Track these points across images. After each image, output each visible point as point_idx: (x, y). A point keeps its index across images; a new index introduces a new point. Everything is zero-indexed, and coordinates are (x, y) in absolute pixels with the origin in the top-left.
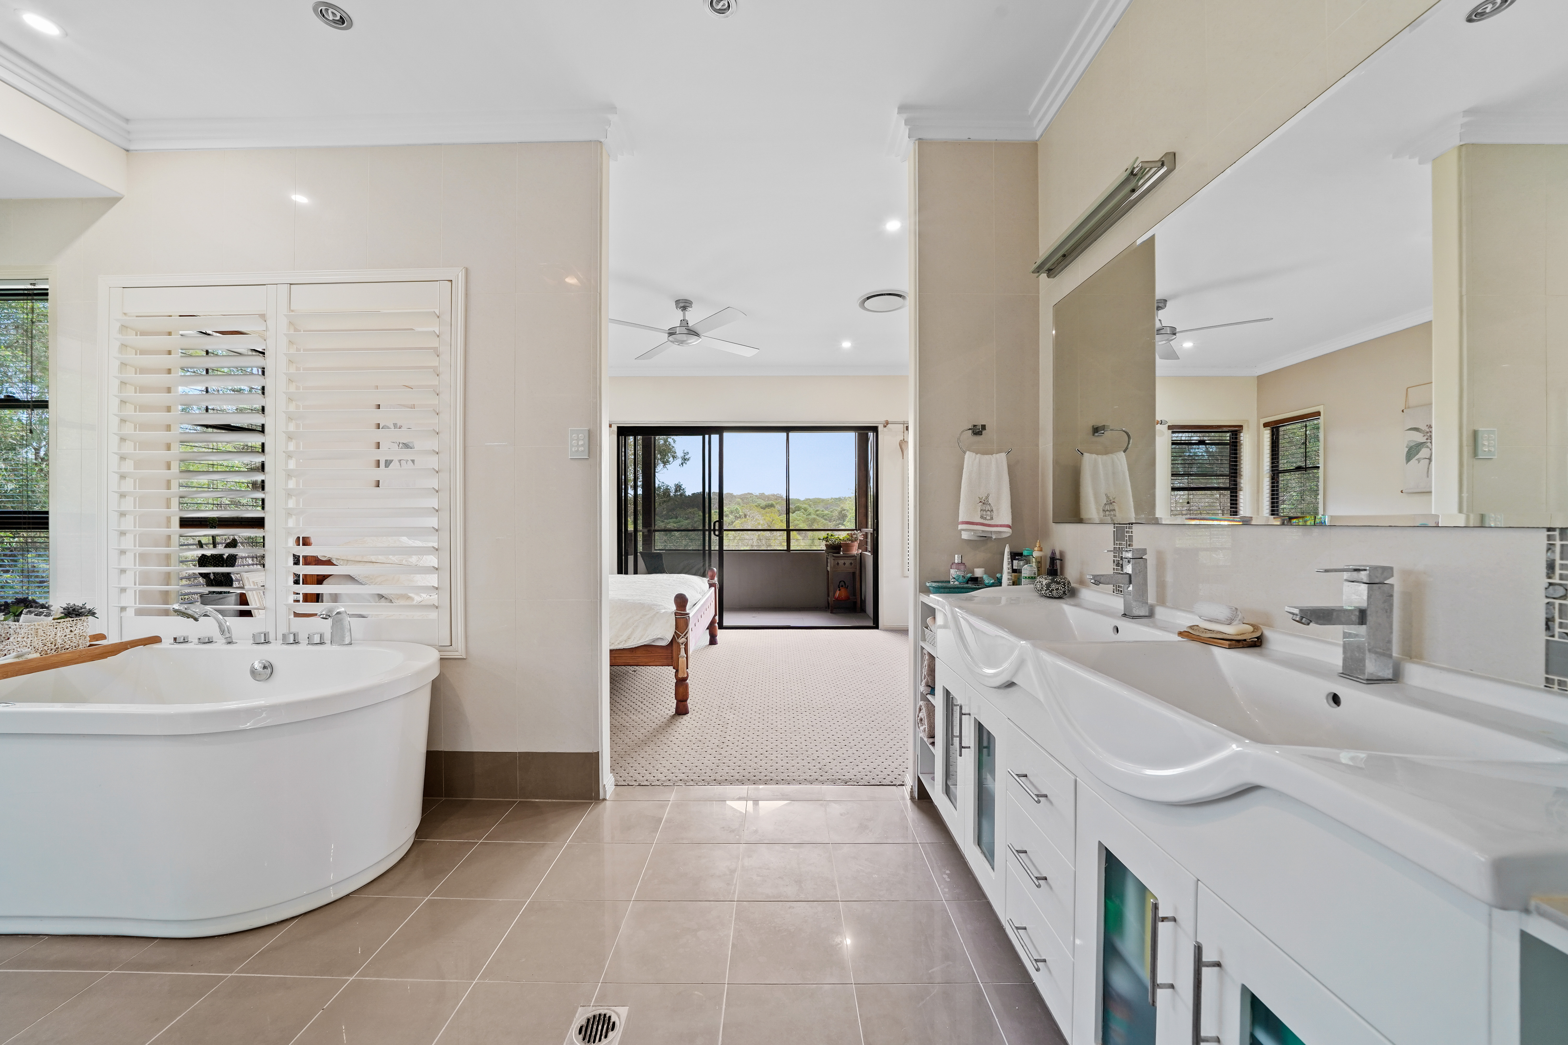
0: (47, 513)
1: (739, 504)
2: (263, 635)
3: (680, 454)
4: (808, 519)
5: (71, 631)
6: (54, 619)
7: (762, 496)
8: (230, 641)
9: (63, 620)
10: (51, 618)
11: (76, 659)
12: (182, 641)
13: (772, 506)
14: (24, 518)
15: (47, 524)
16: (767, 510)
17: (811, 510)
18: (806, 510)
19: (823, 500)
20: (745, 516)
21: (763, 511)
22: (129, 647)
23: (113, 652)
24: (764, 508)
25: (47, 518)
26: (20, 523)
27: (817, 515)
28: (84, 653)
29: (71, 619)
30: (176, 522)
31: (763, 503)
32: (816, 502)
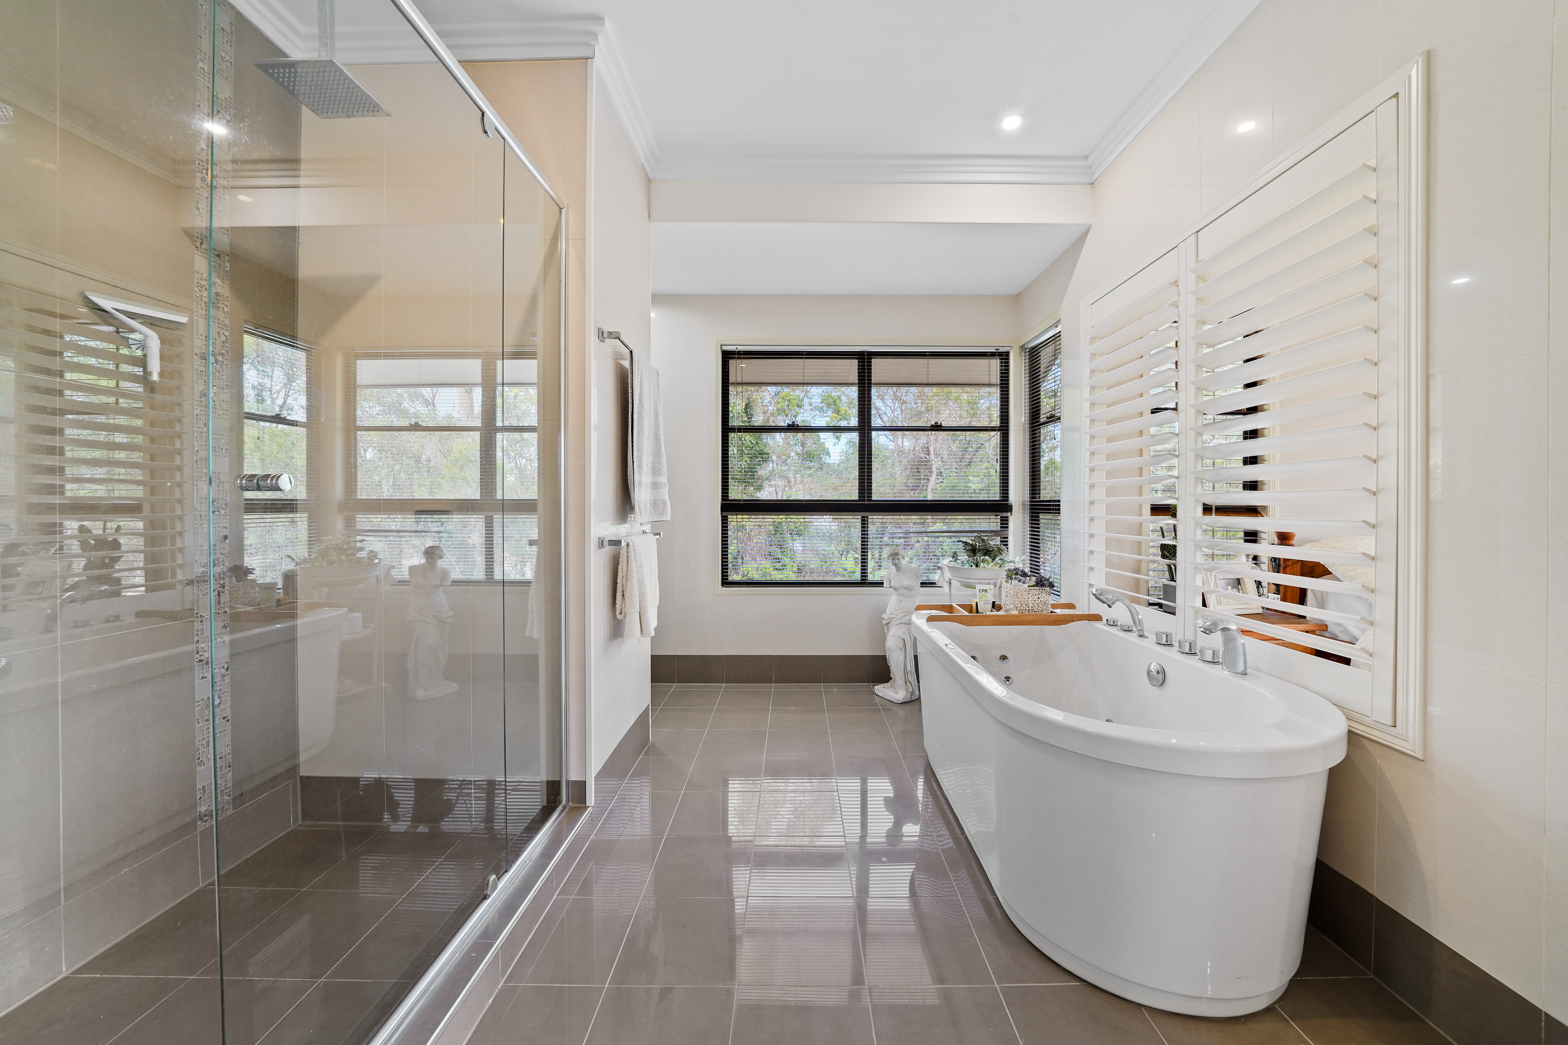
0: (1059, 501)
2: (1164, 636)
5: (1039, 598)
6: (1029, 586)
8: (1141, 634)
9: (1033, 588)
10: (1026, 585)
11: (1037, 621)
12: (1112, 624)
14: (1053, 505)
15: (1059, 510)
22: (1075, 619)
23: (1063, 621)
25: (1059, 505)
26: (1050, 509)
28: (1043, 617)
29: (1038, 588)
30: (1147, 510)
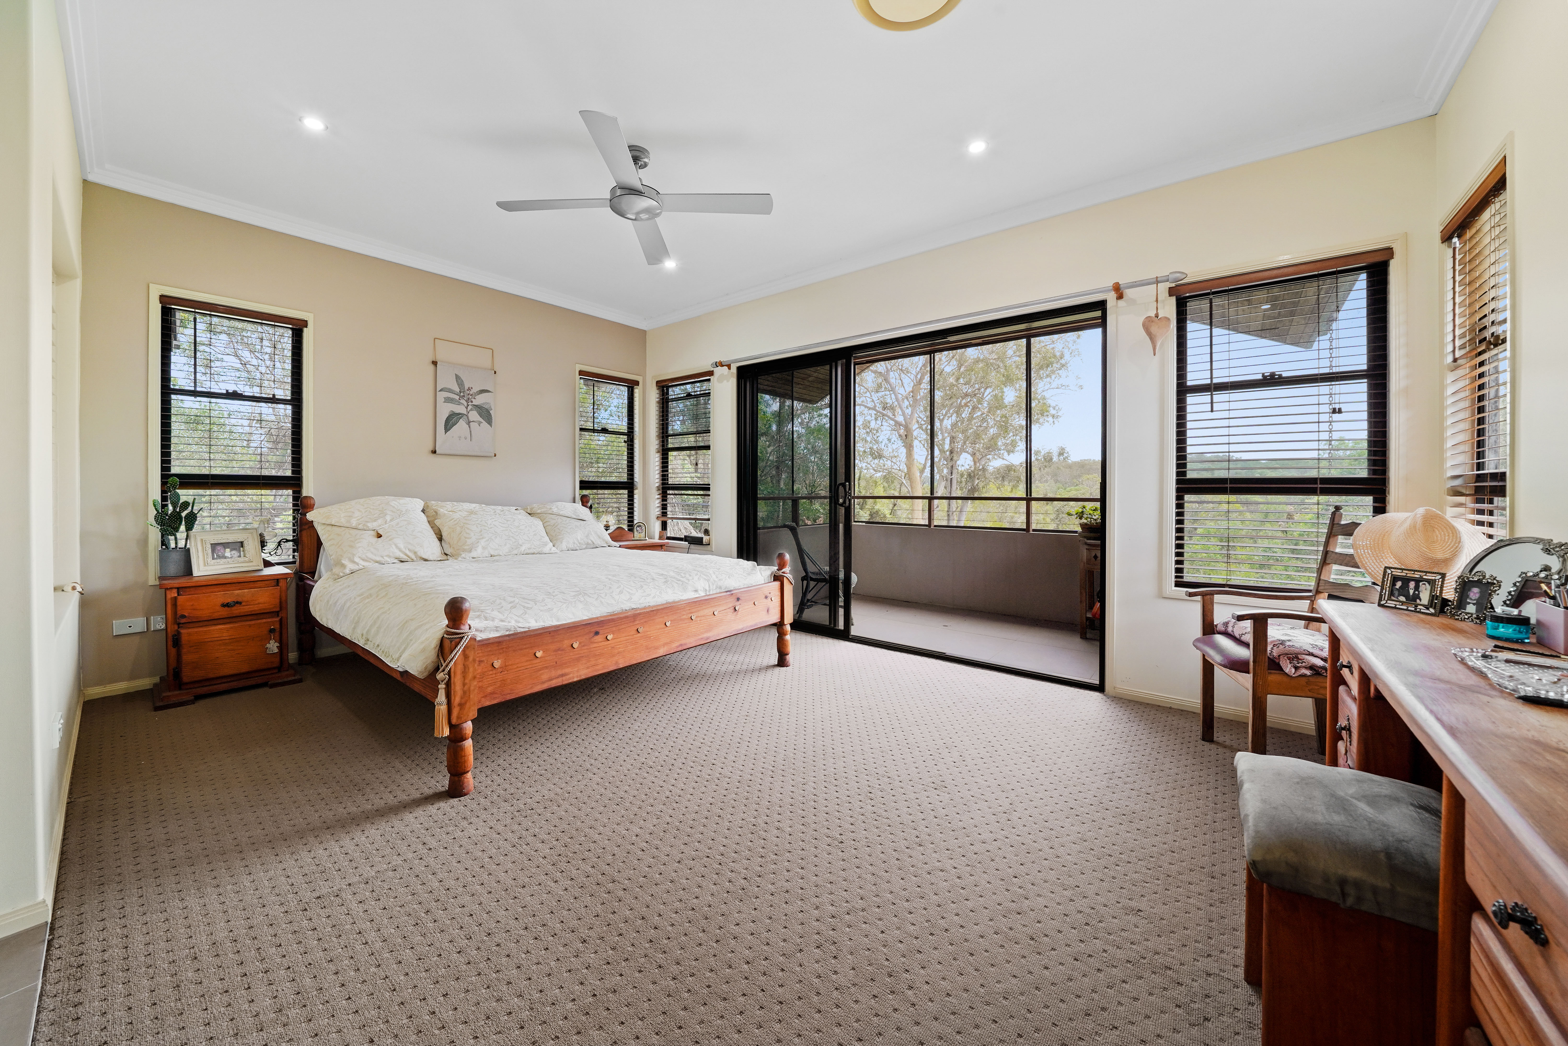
3: (1053, 411)
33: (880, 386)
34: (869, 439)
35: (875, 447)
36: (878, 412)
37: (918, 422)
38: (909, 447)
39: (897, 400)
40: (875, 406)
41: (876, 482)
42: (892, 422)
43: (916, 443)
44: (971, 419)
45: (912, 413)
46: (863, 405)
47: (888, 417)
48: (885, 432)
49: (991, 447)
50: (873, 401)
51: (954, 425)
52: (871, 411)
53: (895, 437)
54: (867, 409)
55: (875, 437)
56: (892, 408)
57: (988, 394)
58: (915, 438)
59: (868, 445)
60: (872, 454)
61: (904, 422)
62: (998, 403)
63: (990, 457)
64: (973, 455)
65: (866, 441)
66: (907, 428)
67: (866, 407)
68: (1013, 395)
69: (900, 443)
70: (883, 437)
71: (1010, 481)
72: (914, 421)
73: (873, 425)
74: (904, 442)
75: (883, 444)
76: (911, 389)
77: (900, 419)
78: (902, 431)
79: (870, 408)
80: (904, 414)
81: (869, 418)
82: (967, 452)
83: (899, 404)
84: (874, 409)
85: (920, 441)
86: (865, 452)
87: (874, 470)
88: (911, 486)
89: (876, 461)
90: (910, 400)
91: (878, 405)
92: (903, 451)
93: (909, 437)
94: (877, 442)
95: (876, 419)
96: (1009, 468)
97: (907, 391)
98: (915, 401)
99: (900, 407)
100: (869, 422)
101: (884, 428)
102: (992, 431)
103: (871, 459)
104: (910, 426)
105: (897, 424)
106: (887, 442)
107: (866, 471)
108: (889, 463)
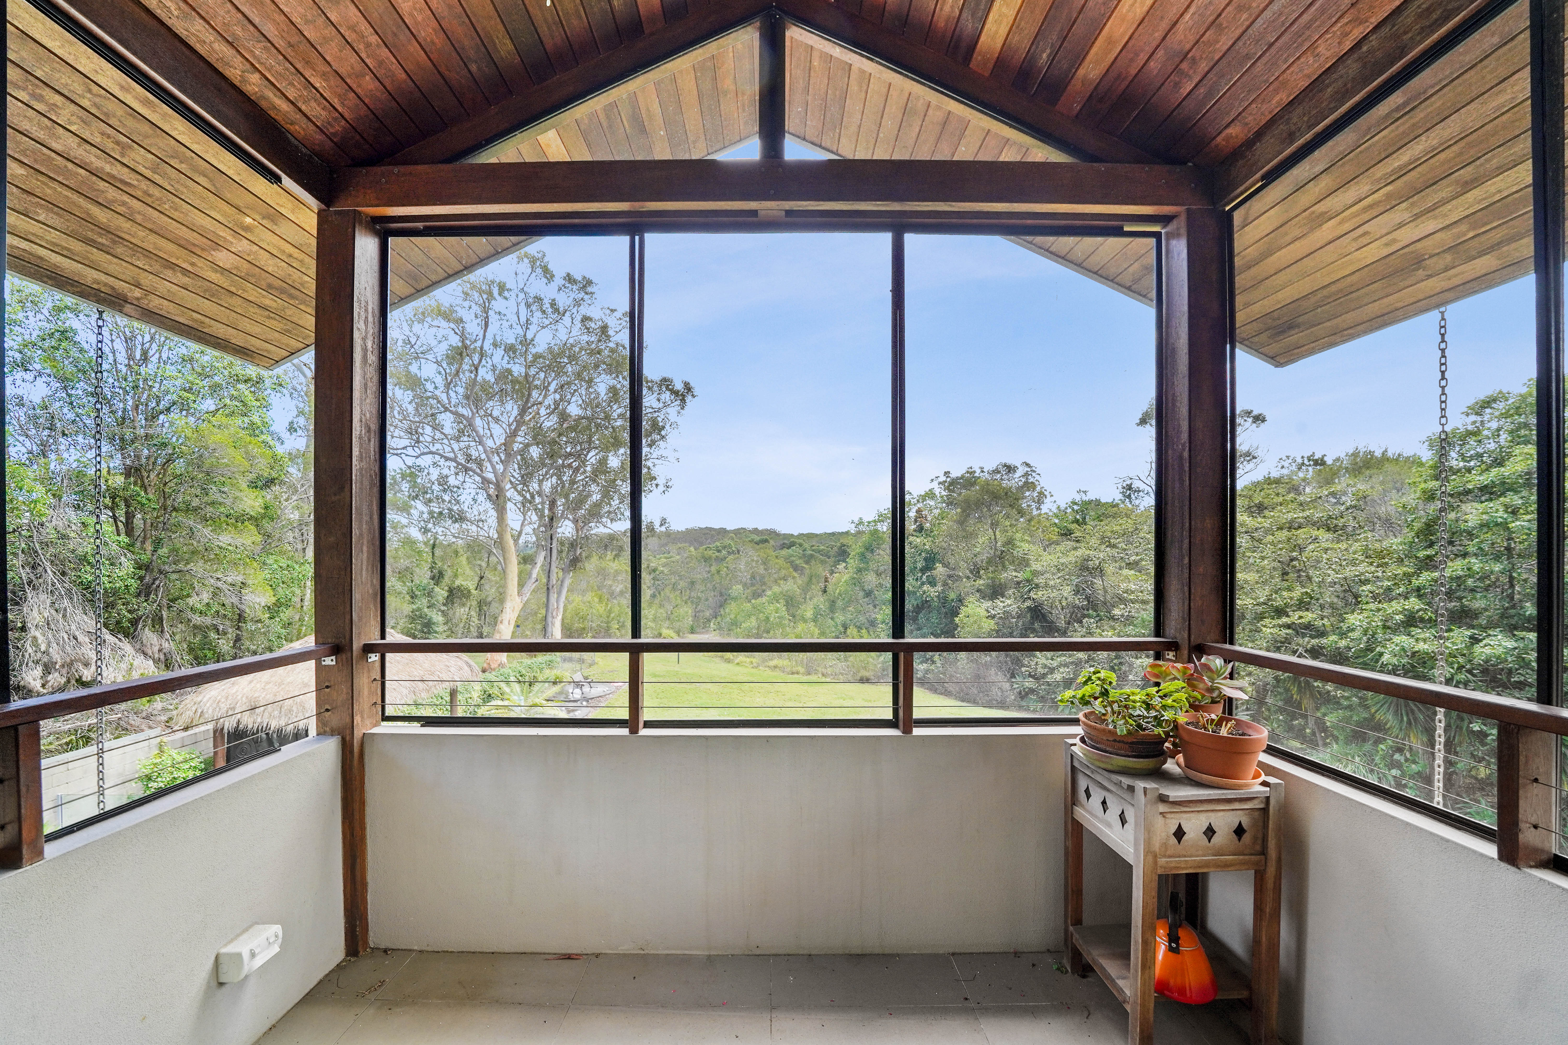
1: (733, 539)
3: (661, 481)
4: (804, 555)
7: (755, 531)
13: (766, 541)
16: (761, 545)
17: (806, 545)
18: (801, 545)
19: (817, 535)
20: (738, 552)
21: (758, 547)
24: (757, 543)
27: (813, 551)
31: (757, 538)
32: (810, 536)
33: (461, 432)
34: (447, 498)
35: (455, 508)
36: (459, 464)
37: (511, 482)
38: (501, 512)
39: (485, 451)
40: (456, 457)
41: (456, 553)
42: (478, 479)
43: (509, 505)
44: (573, 482)
45: (505, 470)
46: (439, 454)
47: (474, 472)
48: (468, 491)
49: (595, 513)
50: (453, 451)
51: (554, 488)
52: (448, 463)
53: (482, 497)
54: (443, 460)
55: (455, 495)
56: (479, 463)
57: (592, 457)
58: (509, 500)
59: (446, 505)
60: (451, 517)
61: (494, 479)
62: (602, 467)
63: (592, 525)
64: (575, 521)
65: (443, 501)
66: (498, 486)
67: (442, 456)
68: (617, 460)
69: (489, 505)
70: (466, 498)
71: (612, 550)
72: (507, 479)
73: (452, 481)
74: (494, 504)
75: (466, 505)
76: (503, 441)
77: (490, 476)
78: (492, 491)
79: (447, 459)
80: (495, 472)
81: (445, 471)
82: (569, 519)
83: (487, 456)
84: (454, 460)
85: (515, 504)
86: (441, 513)
87: (454, 537)
88: (504, 556)
89: (457, 525)
90: (501, 455)
91: (459, 455)
92: (493, 513)
93: (501, 499)
94: (458, 502)
95: (457, 474)
96: (612, 537)
97: (498, 444)
98: (508, 455)
99: (490, 461)
100: (447, 477)
101: (466, 485)
102: (596, 497)
103: (450, 521)
104: (502, 485)
105: (485, 481)
106: (472, 503)
107: (443, 537)
108: (474, 528)
